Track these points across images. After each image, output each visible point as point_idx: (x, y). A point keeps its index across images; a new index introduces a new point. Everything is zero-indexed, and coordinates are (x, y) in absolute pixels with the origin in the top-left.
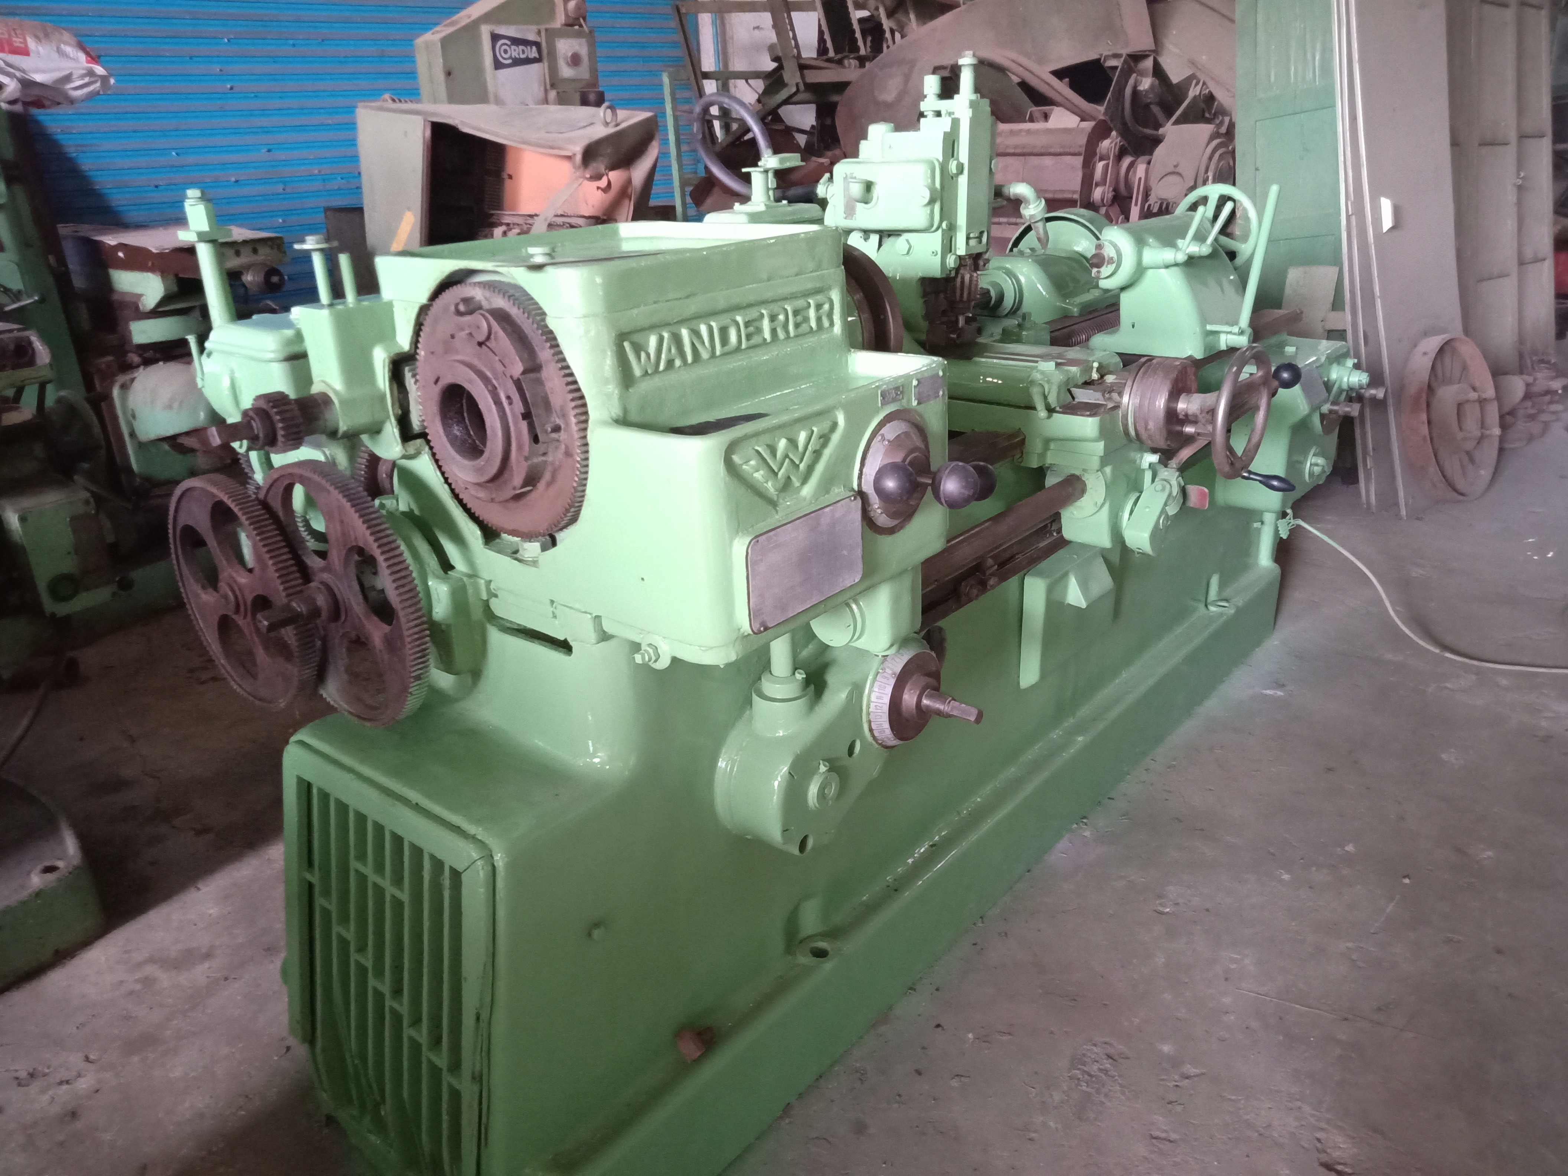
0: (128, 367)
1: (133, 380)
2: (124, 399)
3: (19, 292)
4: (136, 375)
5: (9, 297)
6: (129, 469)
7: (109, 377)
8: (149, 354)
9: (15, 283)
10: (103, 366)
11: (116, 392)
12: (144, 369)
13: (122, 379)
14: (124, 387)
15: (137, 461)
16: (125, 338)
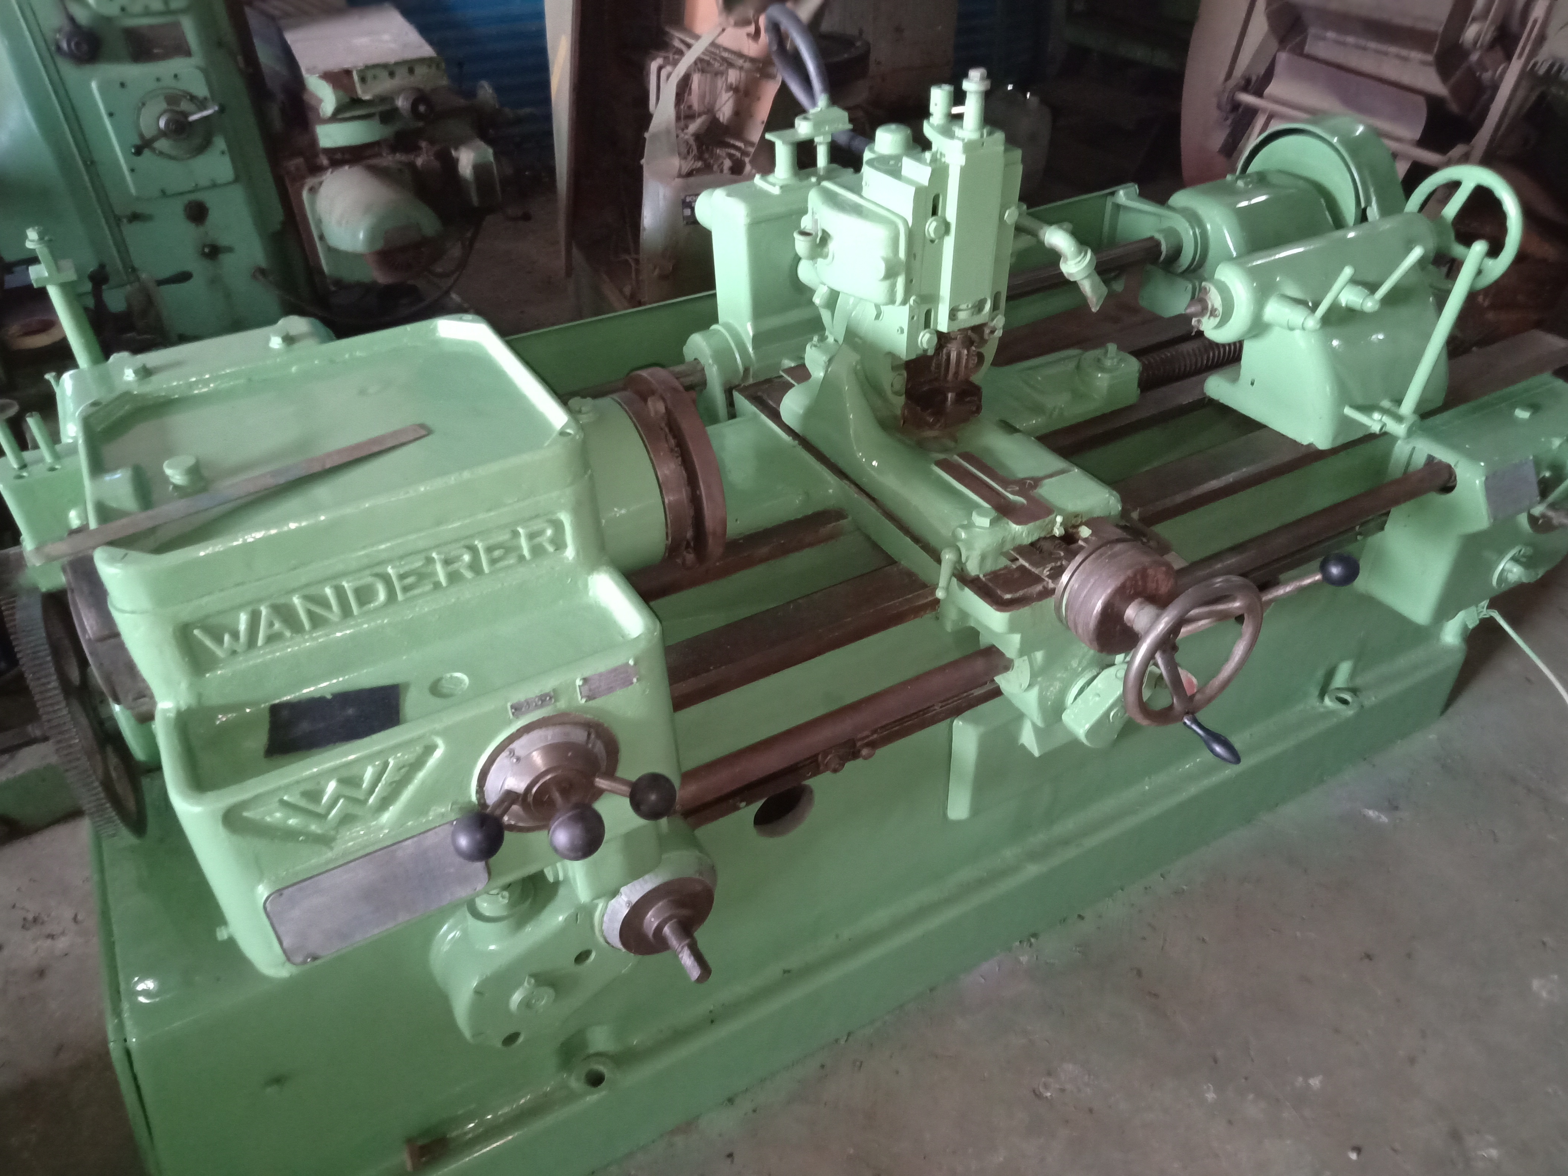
0: (316, 169)
1: (321, 183)
2: (313, 203)
3: (205, 99)
4: (324, 177)
5: (196, 104)
6: (321, 271)
7: (299, 179)
8: (339, 156)
9: (201, 90)
10: (293, 169)
11: (305, 194)
12: (332, 173)
13: (310, 182)
14: (313, 190)
15: (327, 264)
16: (314, 141)
